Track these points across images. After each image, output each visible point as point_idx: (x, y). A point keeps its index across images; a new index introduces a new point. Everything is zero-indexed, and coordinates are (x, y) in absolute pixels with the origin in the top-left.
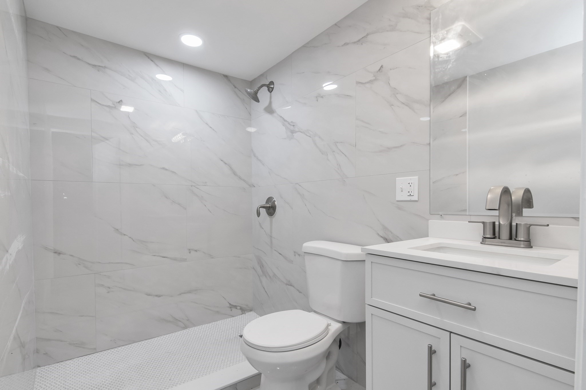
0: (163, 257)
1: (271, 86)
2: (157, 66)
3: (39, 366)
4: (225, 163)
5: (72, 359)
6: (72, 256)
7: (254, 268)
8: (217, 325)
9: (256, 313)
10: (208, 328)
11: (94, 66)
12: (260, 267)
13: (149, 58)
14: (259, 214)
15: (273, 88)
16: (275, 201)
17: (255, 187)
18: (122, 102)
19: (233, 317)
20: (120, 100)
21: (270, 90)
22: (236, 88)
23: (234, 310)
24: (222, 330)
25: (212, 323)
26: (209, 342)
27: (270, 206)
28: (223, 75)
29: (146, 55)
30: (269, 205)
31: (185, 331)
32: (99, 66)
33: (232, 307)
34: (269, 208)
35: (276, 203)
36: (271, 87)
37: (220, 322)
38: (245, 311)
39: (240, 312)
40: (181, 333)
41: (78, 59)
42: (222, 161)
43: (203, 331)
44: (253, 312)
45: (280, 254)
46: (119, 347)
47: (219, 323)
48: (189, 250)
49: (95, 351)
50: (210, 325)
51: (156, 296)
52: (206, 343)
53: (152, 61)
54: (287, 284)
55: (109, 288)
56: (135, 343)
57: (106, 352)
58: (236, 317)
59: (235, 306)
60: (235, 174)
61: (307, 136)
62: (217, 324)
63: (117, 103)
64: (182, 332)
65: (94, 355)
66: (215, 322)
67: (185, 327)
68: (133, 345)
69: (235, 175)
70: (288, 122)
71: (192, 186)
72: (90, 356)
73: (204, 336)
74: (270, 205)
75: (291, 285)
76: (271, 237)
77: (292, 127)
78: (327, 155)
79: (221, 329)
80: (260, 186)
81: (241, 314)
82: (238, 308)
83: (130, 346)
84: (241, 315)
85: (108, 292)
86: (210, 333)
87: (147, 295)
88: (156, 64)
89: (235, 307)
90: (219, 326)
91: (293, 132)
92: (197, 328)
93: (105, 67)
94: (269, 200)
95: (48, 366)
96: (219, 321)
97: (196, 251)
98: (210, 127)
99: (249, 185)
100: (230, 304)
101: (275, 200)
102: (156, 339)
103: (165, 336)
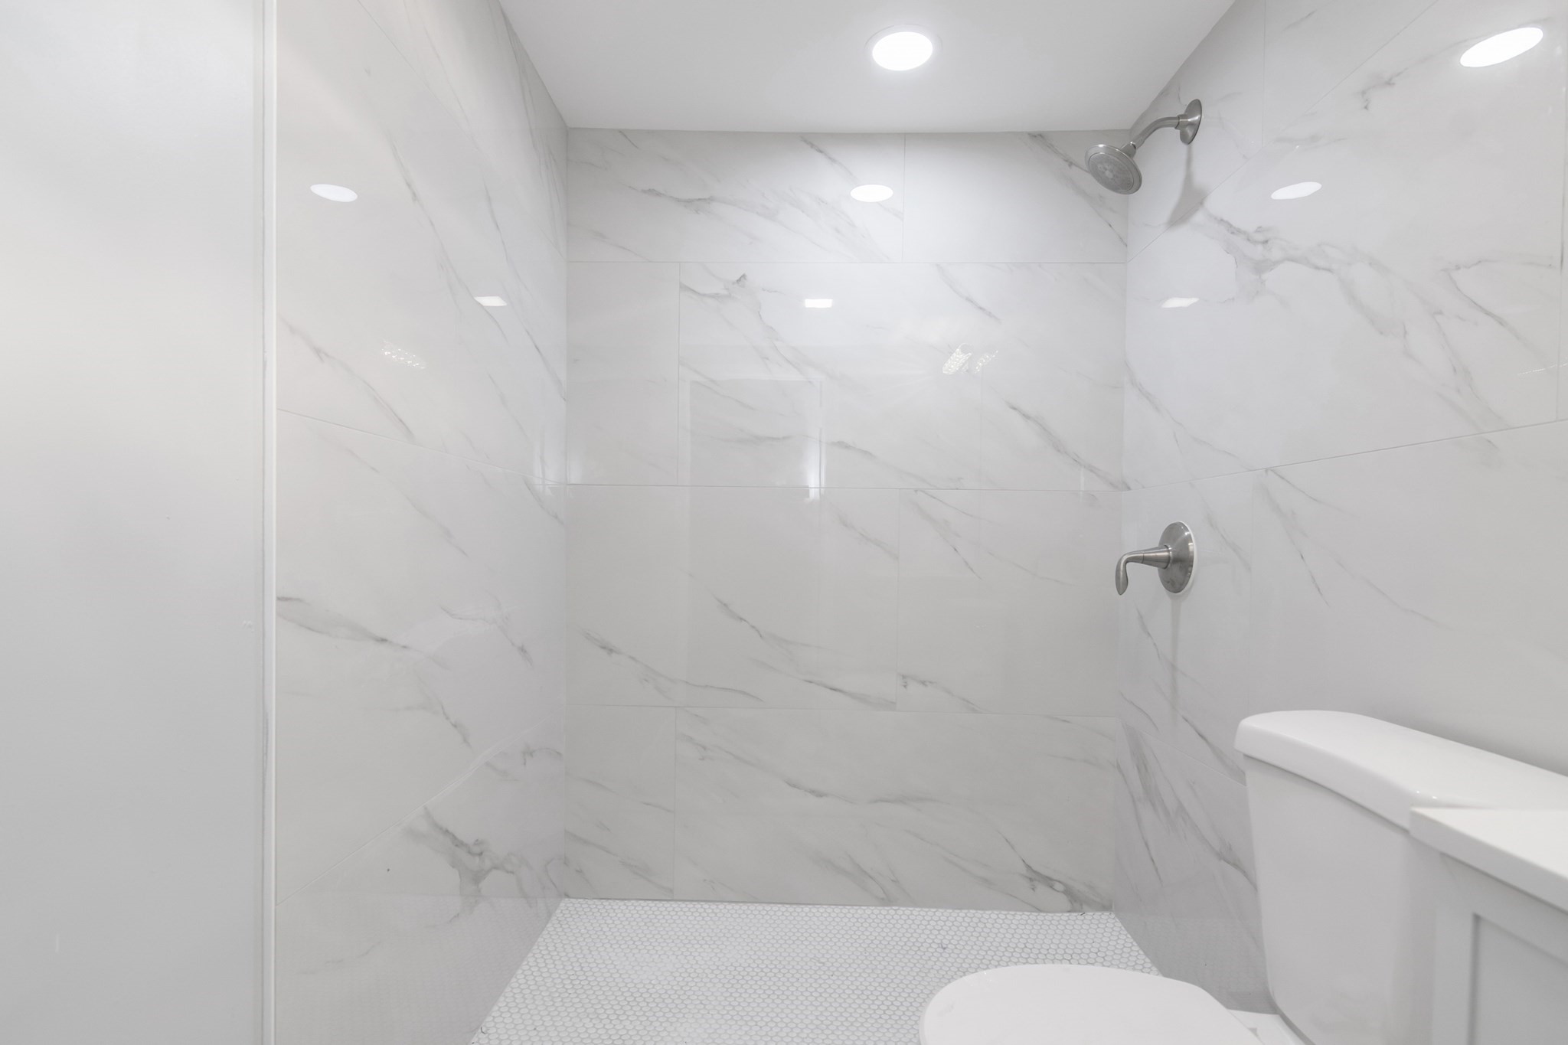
0: (831, 689)
1: (1189, 120)
2: (833, 160)
3: (567, 896)
4: (1024, 415)
5: (626, 900)
6: (633, 658)
7: (1119, 767)
8: (980, 921)
9: (1122, 923)
10: (949, 924)
11: (689, 202)
12: (1136, 768)
13: (812, 146)
14: (1122, 584)
15: (1196, 126)
16: (1189, 539)
17: (1129, 489)
18: (745, 279)
19: (1039, 910)
20: (742, 274)
21: (1188, 131)
22: (1074, 167)
23: (1041, 889)
24: (991, 943)
25: (966, 911)
26: (938, 971)
27: (1169, 557)
28: (1029, 134)
29: (805, 141)
30: (1166, 554)
31: (884, 912)
32: (699, 199)
33: (1036, 878)
34: (1164, 565)
35: (1192, 546)
36: (1191, 124)
37: (994, 916)
38: (1081, 905)
39: (1063, 900)
40: (872, 913)
41: (659, 194)
42: (1015, 409)
43: (934, 929)
44: (1113, 916)
45: (1201, 736)
46: (722, 902)
47: (988, 917)
48: (904, 677)
49: (669, 895)
50: (961, 914)
51: (813, 792)
52: (929, 972)
53: (821, 152)
54: (1220, 856)
55: (705, 748)
56: (756, 905)
57: (692, 906)
58: (1049, 916)
59: (1047, 877)
60: (1059, 447)
61: (1317, 268)
62: (982, 919)
63: (733, 283)
64: (876, 911)
65: (667, 905)
66: (976, 909)
67: (887, 901)
68: (752, 907)
69: (1059, 451)
70: (1245, 233)
71: (916, 491)
72: (660, 904)
73: (930, 944)
74: (1169, 551)
75: (1236, 865)
76: (1173, 667)
77: (1260, 247)
78: (1406, 333)
79: (988, 939)
80: (1144, 487)
81: (1069, 912)
82: (1058, 886)
83: (744, 907)
84: (1068, 914)
85: (703, 759)
86: (952, 941)
87: (790, 785)
88: (830, 158)
89: (1049, 882)
90: (986, 927)
91: (1260, 267)
92: (921, 913)
93: (711, 199)
94: (1174, 533)
95: (582, 900)
96: (990, 912)
97: (923, 683)
98: (981, 308)
99: (1112, 484)
100: (1029, 867)
101: (1189, 536)
102: (807, 909)
103: (829, 910)
